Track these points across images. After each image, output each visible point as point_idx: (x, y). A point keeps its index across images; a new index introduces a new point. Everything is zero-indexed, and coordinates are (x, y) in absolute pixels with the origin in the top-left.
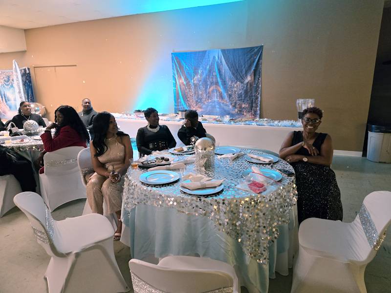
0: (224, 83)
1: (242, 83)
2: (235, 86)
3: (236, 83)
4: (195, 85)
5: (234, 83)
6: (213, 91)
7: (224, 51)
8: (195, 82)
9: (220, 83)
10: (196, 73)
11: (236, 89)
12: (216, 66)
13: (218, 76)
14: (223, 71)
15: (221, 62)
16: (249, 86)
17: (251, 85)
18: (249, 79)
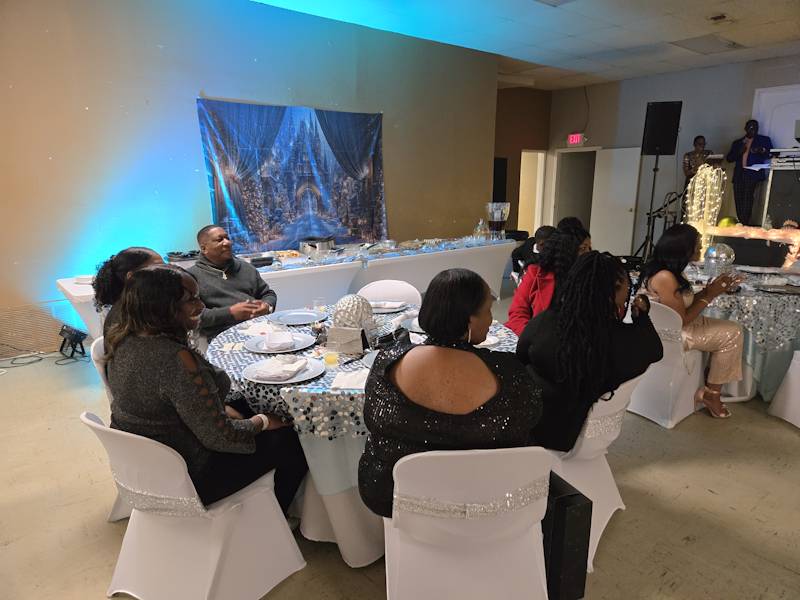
0: (326, 178)
1: (355, 178)
2: (345, 184)
3: (345, 179)
4: (266, 183)
5: (341, 179)
6: (304, 196)
7: (319, 113)
8: (265, 175)
9: (318, 179)
10: (265, 155)
11: (346, 191)
12: (308, 143)
13: (313, 164)
14: (322, 155)
15: (317, 135)
16: (366, 185)
17: (369, 183)
18: (366, 171)
